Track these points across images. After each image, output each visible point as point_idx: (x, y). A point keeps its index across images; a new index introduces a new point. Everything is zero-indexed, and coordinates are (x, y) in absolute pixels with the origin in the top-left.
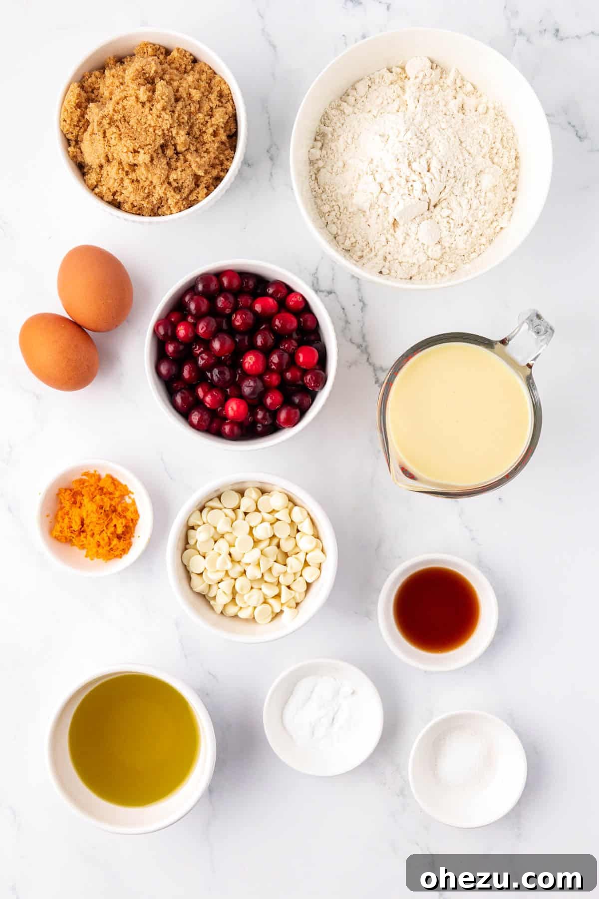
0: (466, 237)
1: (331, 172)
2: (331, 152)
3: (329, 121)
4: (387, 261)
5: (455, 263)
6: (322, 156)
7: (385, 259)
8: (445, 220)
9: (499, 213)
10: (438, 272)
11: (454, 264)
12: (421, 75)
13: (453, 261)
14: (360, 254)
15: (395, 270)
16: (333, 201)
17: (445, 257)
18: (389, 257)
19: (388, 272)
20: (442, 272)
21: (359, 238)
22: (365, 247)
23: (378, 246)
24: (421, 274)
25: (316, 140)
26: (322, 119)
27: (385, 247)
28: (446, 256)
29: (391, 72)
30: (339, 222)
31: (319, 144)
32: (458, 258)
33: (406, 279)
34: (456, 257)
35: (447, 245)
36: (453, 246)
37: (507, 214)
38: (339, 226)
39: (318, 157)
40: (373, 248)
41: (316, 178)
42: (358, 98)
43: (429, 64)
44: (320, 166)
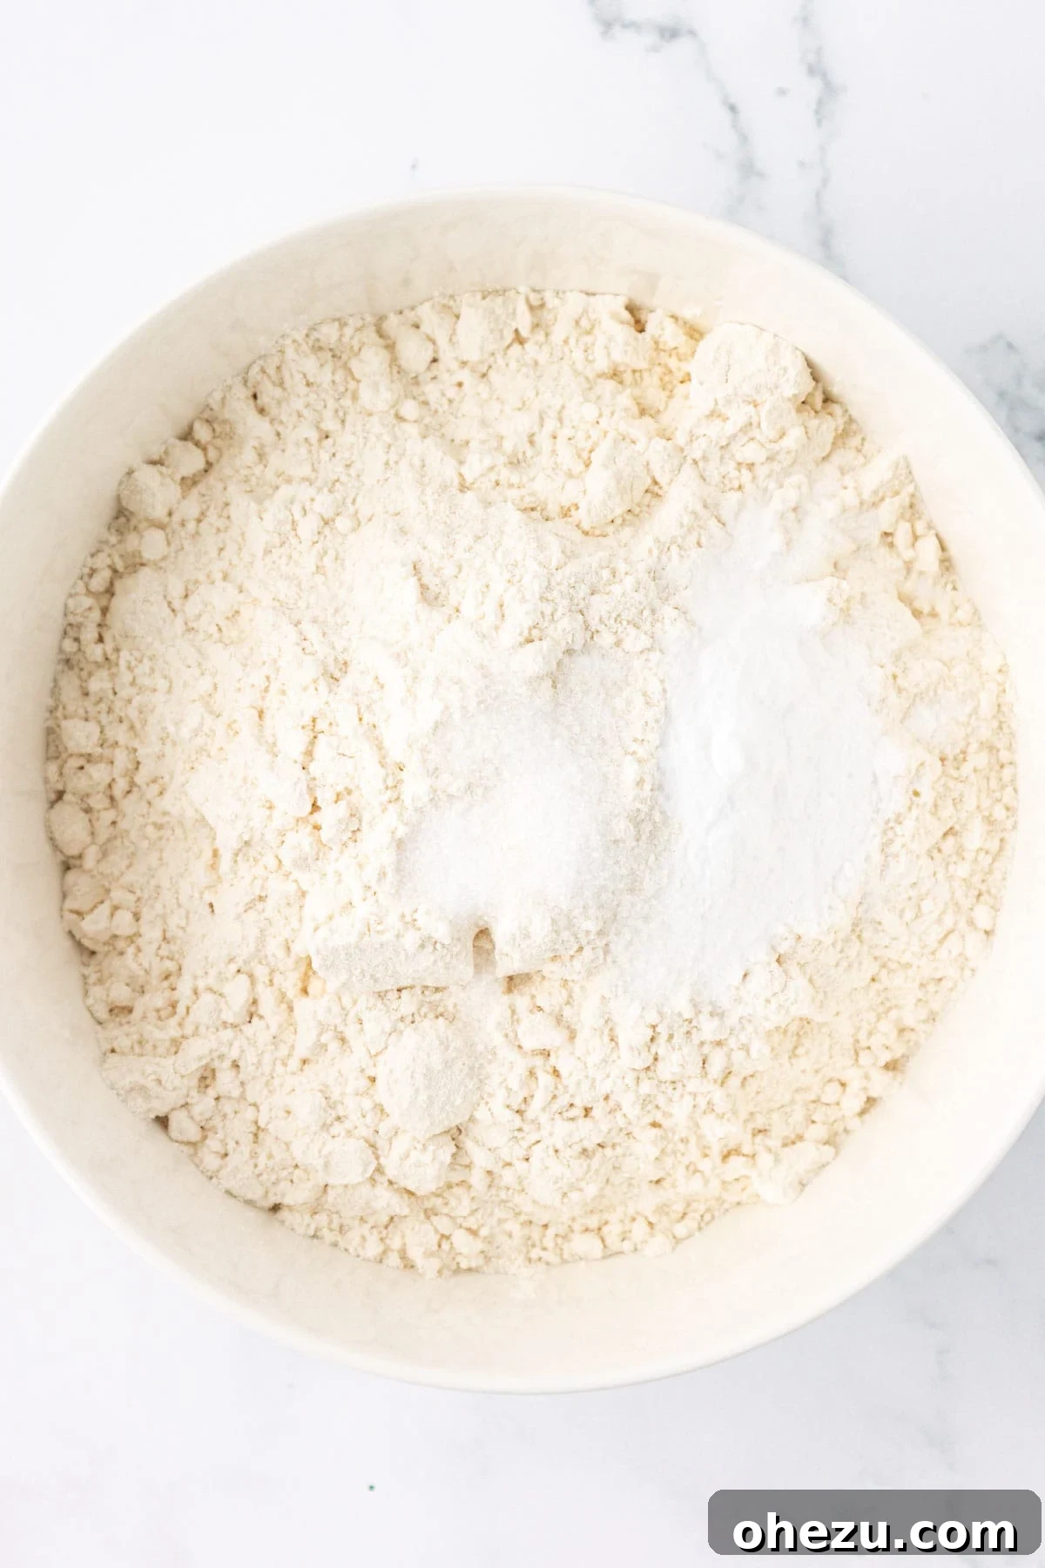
0: (579, 1166)
1: (177, 604)
2: (220, 523)
3: (278, 392)
4: (211, 1093)
5: (489, 1240)
6: (176, 518)
7: (206, 1078)
8: (521, 1066)
9: (779, 1131)
10: (396, 1243)
11: (479, 1245)
12: (738, 415)
13: (484, 1232)
14: (121, 994)
15: (224, 1142)
16: (125, 726)
17: (453, 1203)
18: (226, 1081)
19: (193, 1133)
20: (415, 1254)
21: (151, 934)
22: (154, 982)
23: (203, 1010)
24: (322, 1219)
25: (187, 436)
26: (256, 369)
27: (228, 1034)
28: (459, 1199)
29: (640, 327)
30: (109, 816)
31: (191, 461)
32: (509, 1226)
33: (250, 1203)
34: (500, 1221)
35: (480, 1158)
36: (508, 1177)
37: (808, 1153)
38: (103, 835)
39: (159, 513)
40: (181, 1009)
41: (110, 591)
42: (447, 355)
43: (796, 383)
44: (147, 555)
